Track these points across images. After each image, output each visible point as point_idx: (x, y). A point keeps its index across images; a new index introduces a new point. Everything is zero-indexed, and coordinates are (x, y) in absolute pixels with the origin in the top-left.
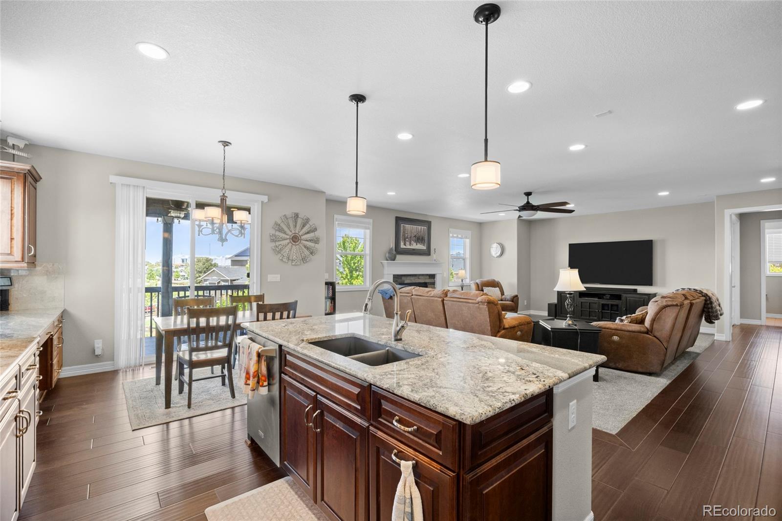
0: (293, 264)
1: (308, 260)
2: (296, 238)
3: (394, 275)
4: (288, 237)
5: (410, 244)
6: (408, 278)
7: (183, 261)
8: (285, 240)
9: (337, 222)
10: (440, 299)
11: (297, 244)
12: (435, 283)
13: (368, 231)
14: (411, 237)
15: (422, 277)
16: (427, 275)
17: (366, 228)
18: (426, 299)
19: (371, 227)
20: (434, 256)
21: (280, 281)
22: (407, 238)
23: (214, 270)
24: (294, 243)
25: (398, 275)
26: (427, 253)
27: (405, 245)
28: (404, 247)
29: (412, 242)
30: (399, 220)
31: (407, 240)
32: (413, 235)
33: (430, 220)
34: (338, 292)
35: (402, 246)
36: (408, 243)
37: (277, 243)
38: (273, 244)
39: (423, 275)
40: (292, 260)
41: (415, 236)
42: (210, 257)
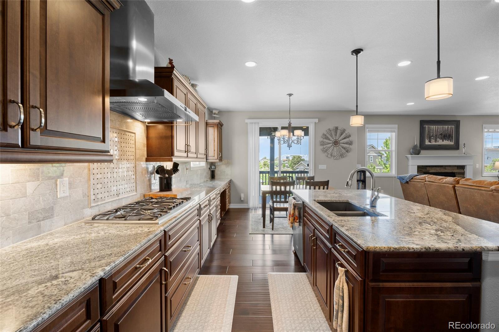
0: (335, 158)
1: (344, 156)
2: (336, 142)
3: (418, 166)
4: (331, 142)
5: (436, 141)
6: (433, 168)
7: (287, 158)
8: (329, 144)
9: (367, 130)
10: (451, 186)
11: (337, 146)
12: (464, 173)
13: (394, 134)
14: (436, 136)
15: (449, 168)
16: (455, 166)
17: (392, 132)
18: (438, 185)
19: (396, 130)
20: (463, 150)
21: (326, 169)
22: (432, 136)
23: (301, 163)
24: (335, 146)
25: (422, 166)
26: (456, 147)
27: (430, 142)
28: (430, 143)
29: (438, 139)
30: (423, 123)
31: (432, 138)
32: (439, 134)
33: (458, 119)
34: (367, 177)
35: (427, 143)
36: (433, 141)
37: (325, 146)
38: (322, 147)
39: (450, 166)
40: (334, 156)
41: (441, 134)
42: (301, 155)
